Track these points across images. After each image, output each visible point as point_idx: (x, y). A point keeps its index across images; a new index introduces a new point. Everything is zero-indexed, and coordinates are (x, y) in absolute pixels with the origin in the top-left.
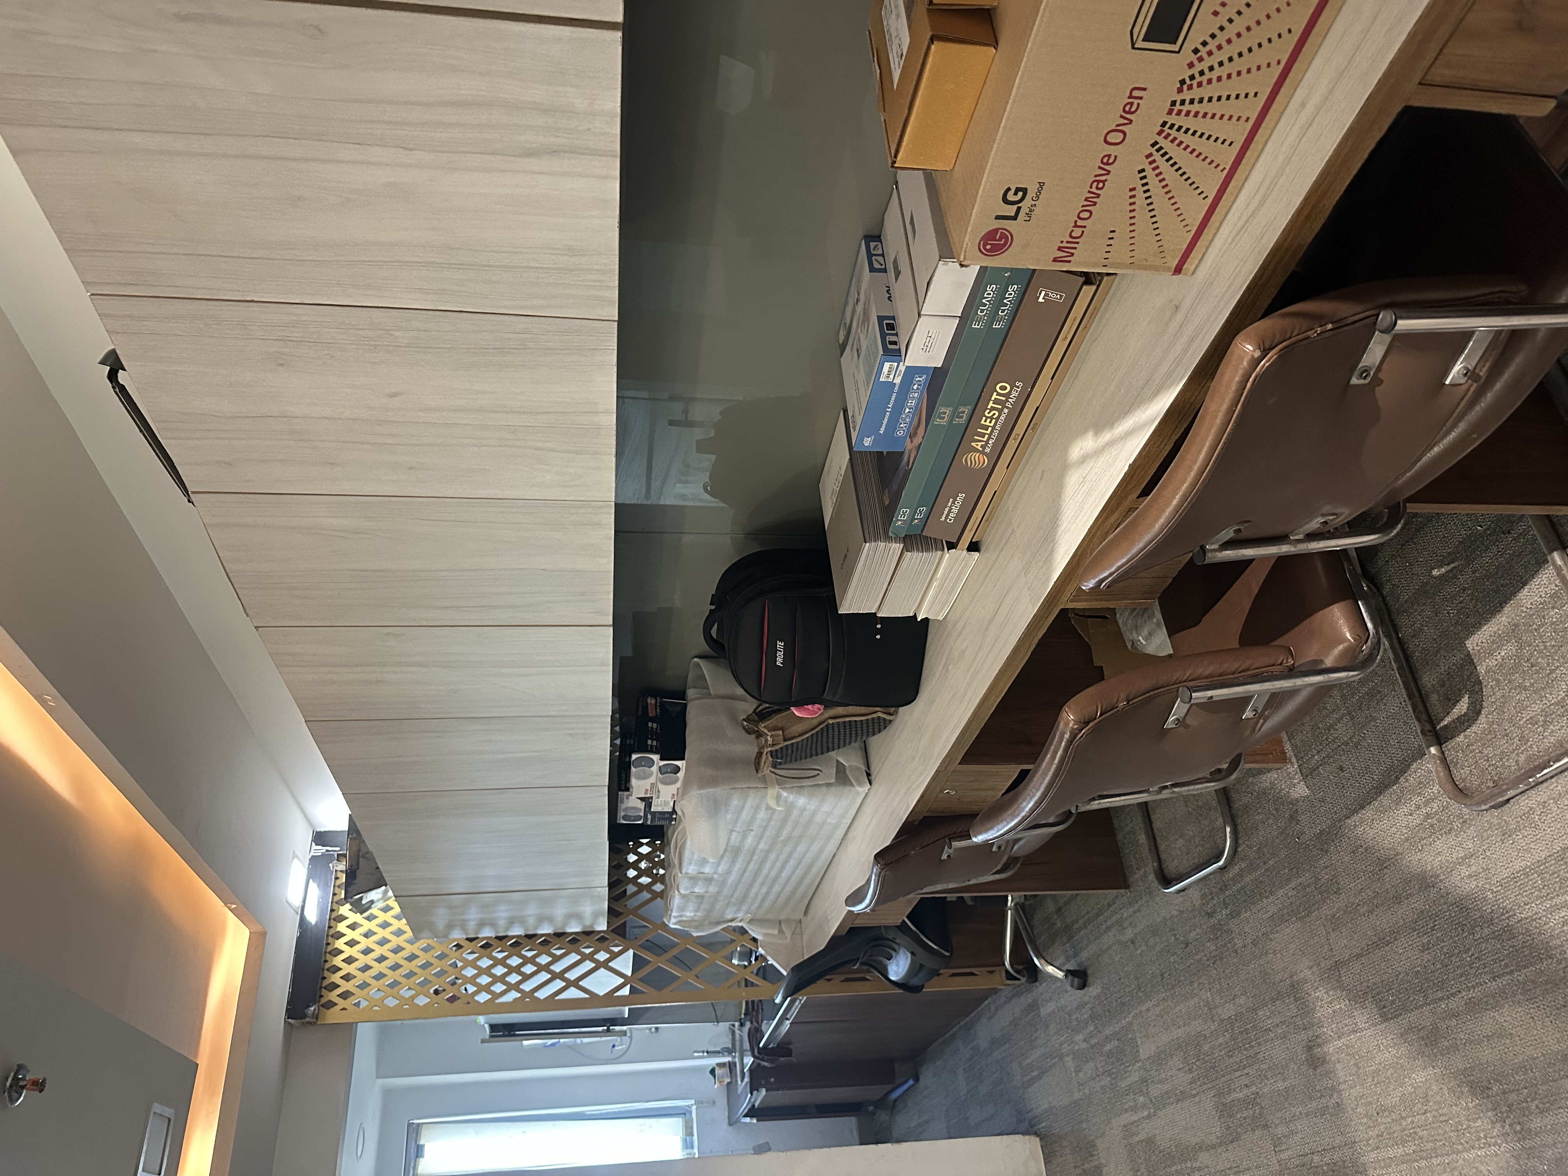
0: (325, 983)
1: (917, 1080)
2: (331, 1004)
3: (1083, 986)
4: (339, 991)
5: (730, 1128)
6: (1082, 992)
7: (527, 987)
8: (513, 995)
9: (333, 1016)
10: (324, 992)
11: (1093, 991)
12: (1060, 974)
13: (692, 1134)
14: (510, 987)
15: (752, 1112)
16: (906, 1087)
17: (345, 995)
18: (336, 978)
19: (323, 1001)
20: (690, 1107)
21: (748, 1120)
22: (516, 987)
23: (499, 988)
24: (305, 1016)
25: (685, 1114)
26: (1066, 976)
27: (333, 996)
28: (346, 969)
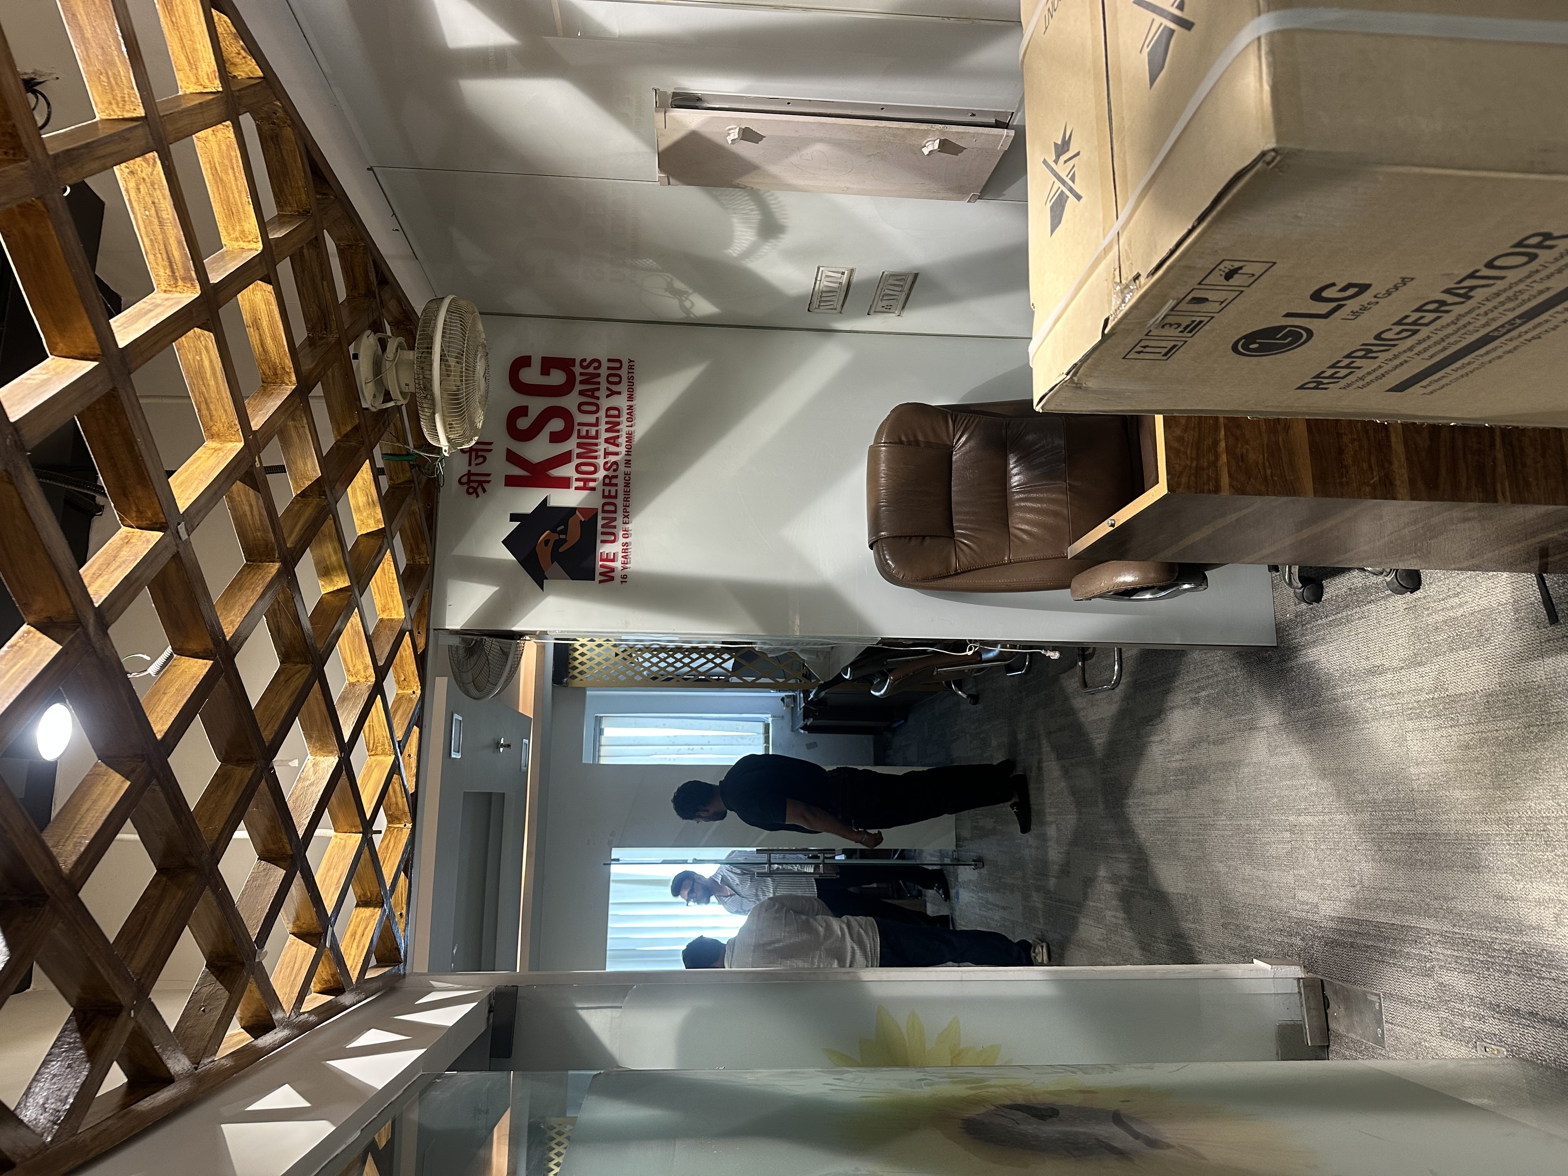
0: (570, 666)
1: (906, 720)
2: (574, 677)
3: (975, 703)
4: (578, 670)
5: (792, 733)
6: (974, 706)
7: (694, 665)
8: (687, 669)
9: (576, 683)
10: (570, 670)
11: (979, 706)
12: (965, 696)
14: (685, 665)
15: (804, 728)
16: (900, 723)
17: (581, 673)
18: (576, 663)
19: (570, 675)
21: (802, 731)
22: (688, 665)
23: (679, 665)
24: (562, 683)
26: (968, 697)
27: (575, 673)
28: (581, 659)
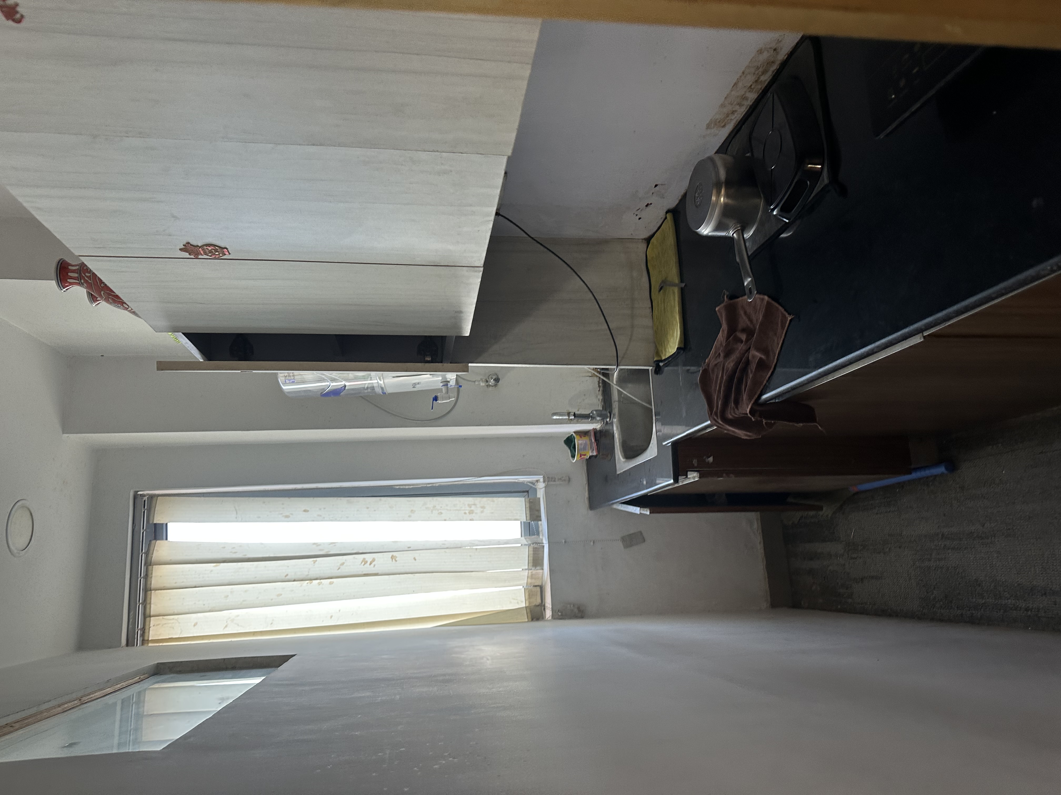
13: (538, 518)
20: (534, 484)
25: (528, 492)
